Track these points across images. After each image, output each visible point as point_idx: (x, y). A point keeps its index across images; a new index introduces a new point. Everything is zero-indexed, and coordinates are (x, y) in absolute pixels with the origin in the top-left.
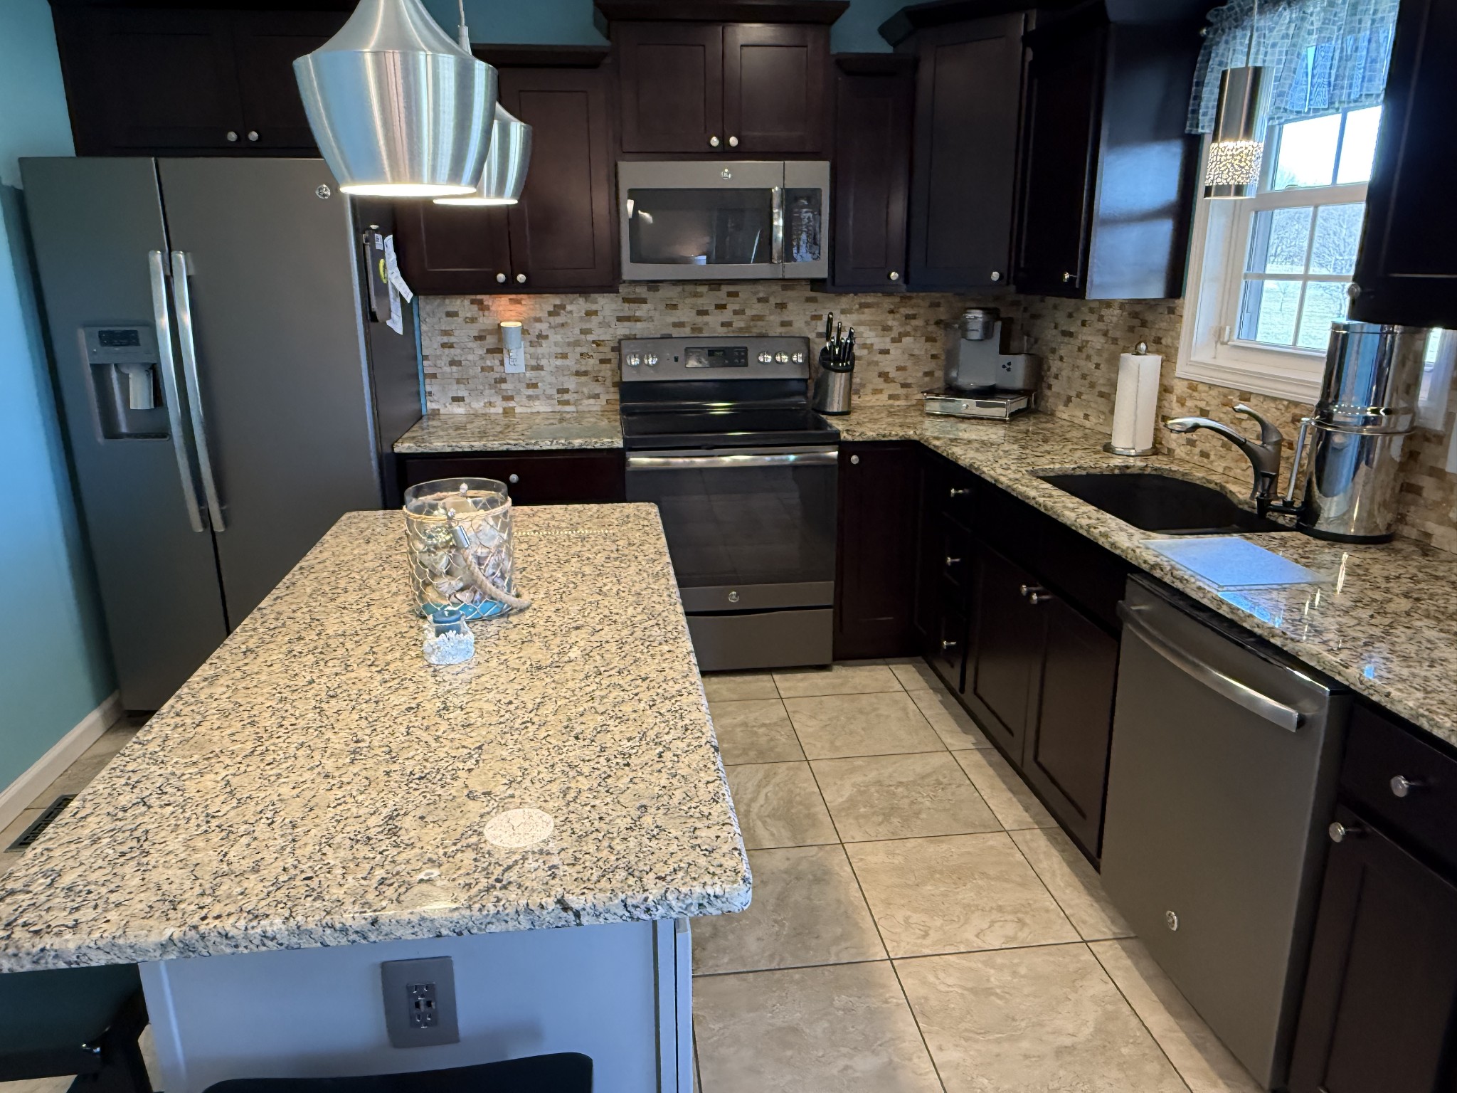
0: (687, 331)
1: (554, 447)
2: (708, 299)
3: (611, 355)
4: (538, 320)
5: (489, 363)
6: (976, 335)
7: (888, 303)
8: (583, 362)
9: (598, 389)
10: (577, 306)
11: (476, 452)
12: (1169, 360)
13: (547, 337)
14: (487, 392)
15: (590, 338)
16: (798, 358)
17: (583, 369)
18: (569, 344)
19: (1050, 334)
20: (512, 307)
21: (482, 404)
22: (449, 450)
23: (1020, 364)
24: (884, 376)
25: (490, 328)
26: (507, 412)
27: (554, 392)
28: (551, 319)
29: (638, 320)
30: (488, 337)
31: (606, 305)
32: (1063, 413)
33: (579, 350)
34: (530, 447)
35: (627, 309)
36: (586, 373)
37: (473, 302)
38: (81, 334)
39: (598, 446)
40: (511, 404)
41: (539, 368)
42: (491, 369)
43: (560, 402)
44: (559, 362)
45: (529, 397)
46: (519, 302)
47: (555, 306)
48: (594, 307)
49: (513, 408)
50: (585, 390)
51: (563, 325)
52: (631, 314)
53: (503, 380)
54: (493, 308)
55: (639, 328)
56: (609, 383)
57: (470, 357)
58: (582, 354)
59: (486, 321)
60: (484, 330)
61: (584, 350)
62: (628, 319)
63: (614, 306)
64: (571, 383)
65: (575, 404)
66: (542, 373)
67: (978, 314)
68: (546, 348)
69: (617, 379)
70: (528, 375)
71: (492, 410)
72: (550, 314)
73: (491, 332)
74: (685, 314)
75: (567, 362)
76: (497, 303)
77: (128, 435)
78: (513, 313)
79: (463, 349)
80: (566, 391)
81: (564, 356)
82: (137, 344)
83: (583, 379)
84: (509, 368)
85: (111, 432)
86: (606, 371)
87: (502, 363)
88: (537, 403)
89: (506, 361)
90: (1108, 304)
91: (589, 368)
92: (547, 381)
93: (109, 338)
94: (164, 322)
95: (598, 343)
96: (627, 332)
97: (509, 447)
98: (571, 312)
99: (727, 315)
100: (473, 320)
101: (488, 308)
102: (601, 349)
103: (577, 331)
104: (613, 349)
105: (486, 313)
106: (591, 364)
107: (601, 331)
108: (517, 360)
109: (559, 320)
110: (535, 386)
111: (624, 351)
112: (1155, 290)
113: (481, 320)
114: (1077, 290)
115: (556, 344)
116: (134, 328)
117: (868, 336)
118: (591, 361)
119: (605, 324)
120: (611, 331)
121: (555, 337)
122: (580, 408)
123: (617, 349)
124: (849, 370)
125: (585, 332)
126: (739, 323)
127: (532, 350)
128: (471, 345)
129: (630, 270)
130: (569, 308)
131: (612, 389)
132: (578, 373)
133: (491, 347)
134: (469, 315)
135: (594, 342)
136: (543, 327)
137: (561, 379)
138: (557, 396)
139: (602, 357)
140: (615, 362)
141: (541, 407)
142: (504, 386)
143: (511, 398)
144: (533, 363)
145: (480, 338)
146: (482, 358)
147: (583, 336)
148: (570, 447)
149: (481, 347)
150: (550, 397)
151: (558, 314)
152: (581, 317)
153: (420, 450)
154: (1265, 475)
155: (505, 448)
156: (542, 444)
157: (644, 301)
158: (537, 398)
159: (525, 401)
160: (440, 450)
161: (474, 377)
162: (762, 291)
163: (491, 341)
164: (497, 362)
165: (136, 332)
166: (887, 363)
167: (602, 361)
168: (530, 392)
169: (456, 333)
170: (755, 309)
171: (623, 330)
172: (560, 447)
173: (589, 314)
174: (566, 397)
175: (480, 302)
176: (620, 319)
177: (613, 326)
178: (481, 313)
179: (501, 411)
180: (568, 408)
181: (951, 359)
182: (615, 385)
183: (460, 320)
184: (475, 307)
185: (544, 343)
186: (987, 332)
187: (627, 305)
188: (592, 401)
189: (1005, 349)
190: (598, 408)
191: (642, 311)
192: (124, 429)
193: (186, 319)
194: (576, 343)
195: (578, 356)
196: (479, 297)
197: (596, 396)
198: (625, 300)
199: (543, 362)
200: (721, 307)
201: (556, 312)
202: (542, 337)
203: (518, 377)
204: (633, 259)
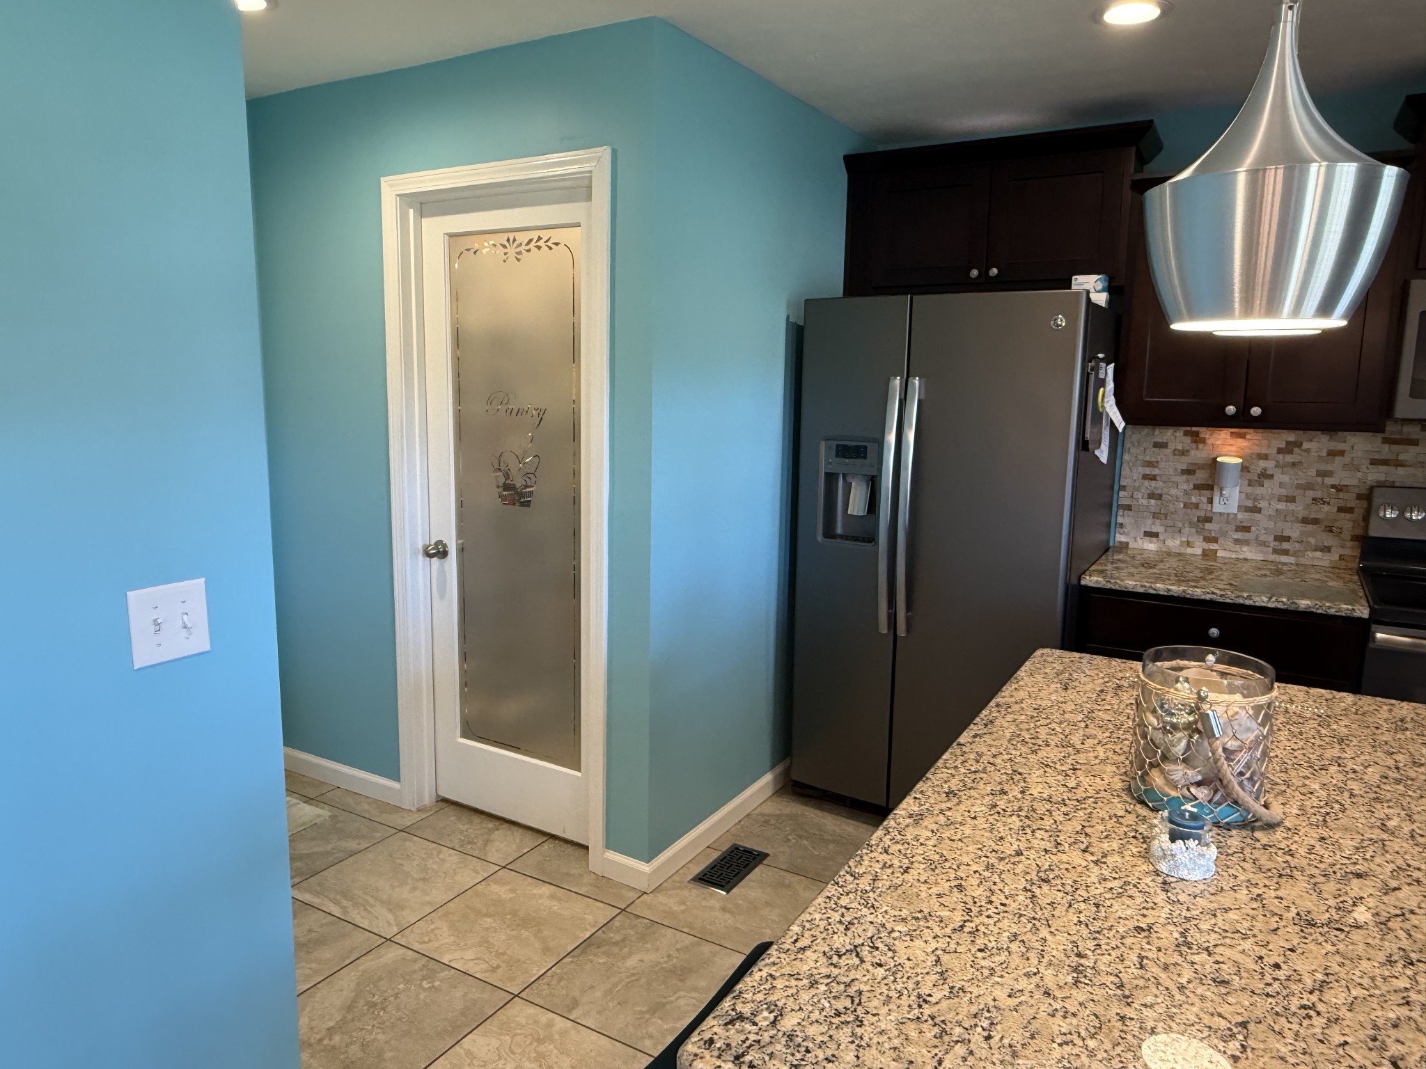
1: (1270, 605)
3: (1353, 503)
4: (1265, 457)
5: (1194, 500)
8: (1315, 508)
9: (1329, 540)
10: (1317, 444)
11: (1172, 597)
13: (1271, 476)
14: (1186, 530)
15: (1329, 481)
17: (1313, 516)
18: (1299, 487)
20: (1232, 441)
21: (1178, 542)
22: (1141, 590)
25: (1201, 462)
26: (1206, 554)
27: (1272, 538)
28: (1281, 456)
29: (1401, 464)
30: (1197, 471)
31: (1359, 445)
33: (1310, 494)
34: (1241, 601)
35: (1386, 451)
36: (1315, 521)
37: (1186, 434)
38: (823, 445)
39: (1332, 611)
40: (1213, 546)
41: (1258, 510)
42: (1197, 506)
43: (1275, 551)
44: (1282, 506)
45: (1237, 541)
46: (1243, 436)
47: (1288, 443)
48: (1341, 446)
49: (1216, 551)
50: (1313, 541)
51: (1294, 464)
52: (1392, 457)
53: (1209, 520)
54: (1209, 442)
55: (1400, 475)
56: (1347, 535)
57: (1173, 491)
58: (1314, 499)
59: (1199, 455)
60: (1194, 464)
61: (1319, 494)
62: (1385, 462)
63: (1369, 447)
64: (1294, 531)
65: (1295, 554)
66: (1258, 516)
68: (1269, 488)
69: (1359, 532)
70: (1240, 516)
71: (1189, 550)
72: (1280, 451)
73: (1201, 467)
75: (1291, 506)
76: (1215, 435)
77: (841, 537)
78: (1234, 448)
79: (1164, 482)
80: (1288, 539)
81: (1291, 499)
82: (865, 458)
83: (1310, 527)
84: (1218, 507)
85: (829, 533)
86: (1346, 523)
87: (1210, 501)
88: (1245, 549)
89: (1216, 499)
91: (1320, 516)
92: (1263, 525)
93: (845, 451)
94: (891, 438)
95: (1339, 488)
96: (1382, 478)
97: (1214, 597)
98: (1308, 451)
100: (1184, 453)
101: (1203, 441)
102: (1341, 495)
103: (1312, 472)
104: (1359, 497)
105: (1201, 446)
106: (1326, 511)
107: (1347, 474)
108: (1229, 500)
109: (1289, 458)
110: (1247, 529)
111: (1377, 500)
113: (1193, 452)
115: (1281, 485)
116: (864, 444)
118: (1326, 508)
119: (1353, 467)
120: (1359, 475)
121: (1281, 477)
122: (1303, 561)
123: (1368, 496)
125: (1322, 474)
127: (1249, 490)
128: (1177, 479)
129: (1407, 406)
130: (1306, 445)
131: (1349, 544)
132: (1305, 521)
133: (1199, 482)
134: (1180, 447)
135: (1333, 486)
136: (1269, 465)
137: (1281, 525)
138: (1273, 544)
139: (1342, 503)
140: (1359, 513)
141: (1248, 552)
142: (1207, 526)
143: (1215, 540)
144: (1249, 504)
145: (1188, 472)
146: (1186, 493)
147: (1319, 479)
148: (1292, 608)
149: (1188, 481)
150: (1264, 544)
151: (1291, 452)
152: (1320, 457)
153: (1108, 586)
155: (1208, 597)
156: (1256, 599)
157: (1415, 443)
158: (1247, 542)
159: (1230, 545)
160: (1130, 589)
161: (1176, 512)
163: (1201, 476)
164: (1204, 500)
165: (865, 447)
167: (1340, 510)
168: (1238, 535)
169: (1162, 465)
171: (1376, 475)
172: (1280, 606)
173: (1332, 453)
174: (1285, 545)
175: (1197, 434)
176: (1374, 462)
177: (1364, 468)
178: (1194, 445)
179: (1199, 551)
180: (1284, 559)
182: (1355, 538)
183: (1168, 451)
184: (1188, 440)
185: (1267, 483)
187: (1386, 447)
188: (1318, 554)
190: (1327, 564)
191: (1408, 454)
192: (839, 531)
193: (910, 436)
194: (1309, 486)
195: (1309, 501)
196: (1194, 429)
197: (1327, 549)
198: (1386, 441)
199: (1263, 504)
201: (1288, 449)
202: (1265, 476)
203: (1227, 517)
204: (1414, 394)
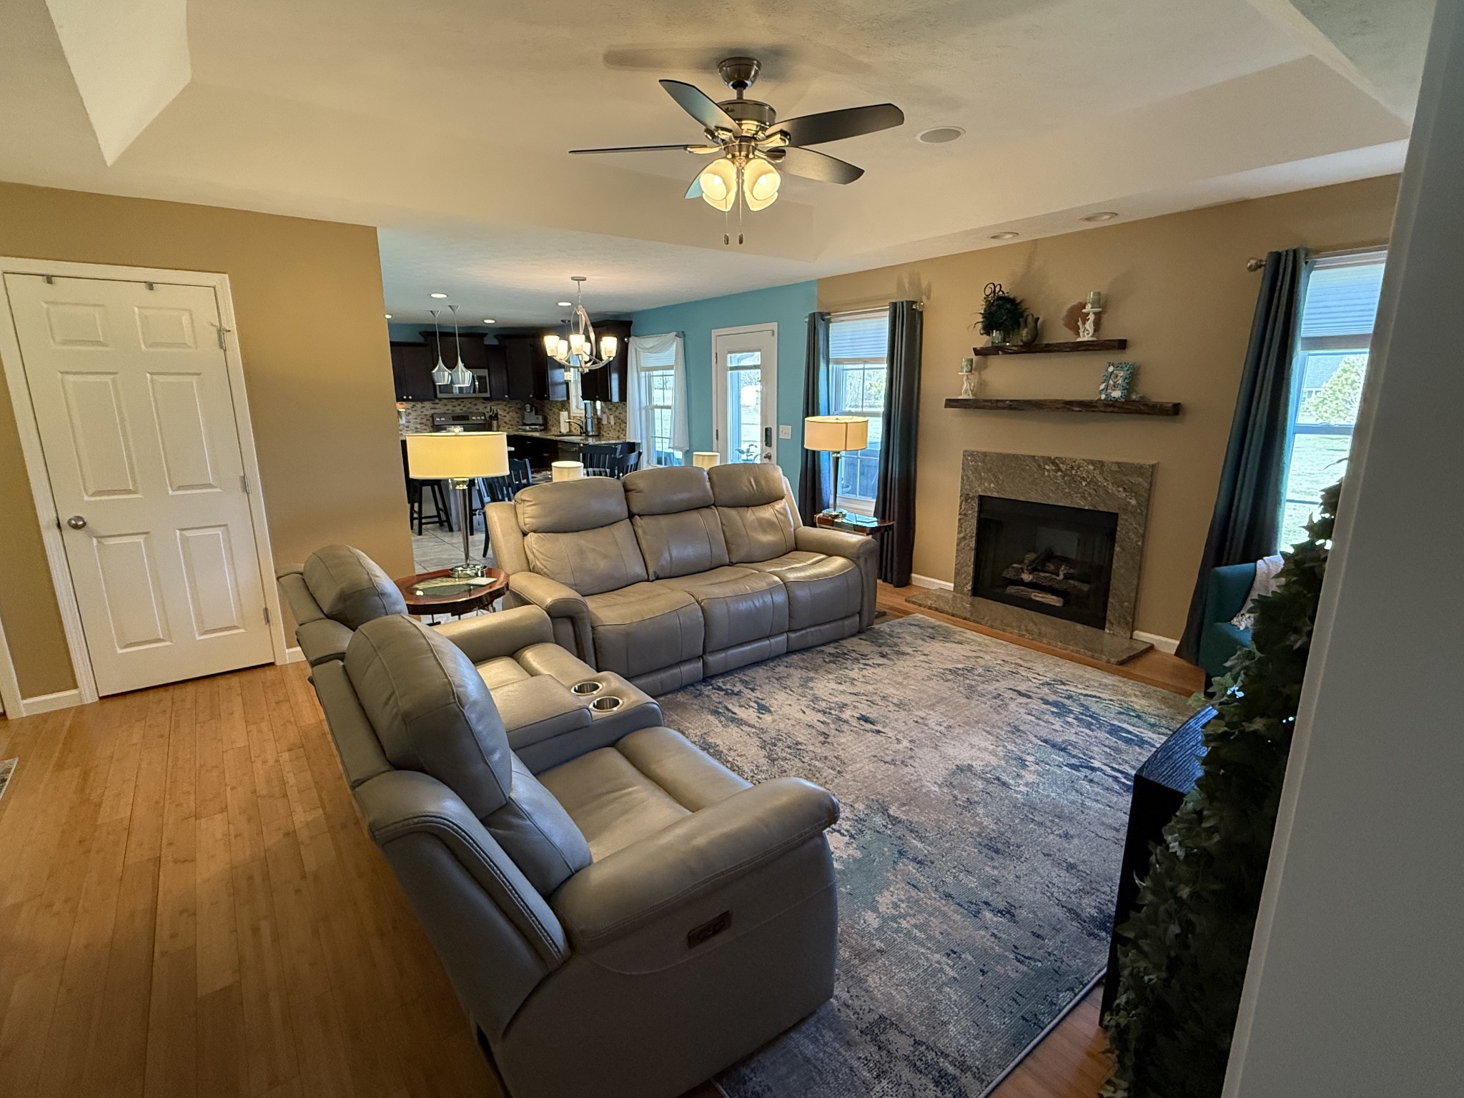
0: (450, 412)
2: (455, 403)
3: (429, 418)
4: (409, 409)
6: (529, 410)
7: (504, 403)
8: (422, 420)
9: (426, 427)
10: (419, 405)
12: (569, 413)
13: (411, 414)
15: (423, 414)
16: (483, 418)
17: (422, 422)
18: (417, 415)
19: (547, 410)
23: (540, 417)
24: (505, 423)
28: (412, 409)
29: (436, 409)
31: (428, 405)
32: (553, 429)
33: (420, 417)
46: (403, 404)
48: (424, 405)
50: (423, 428)
52: (434, 407)
55: (436, 411)
56: (429, 426)
61: (422, 416)
63: (430, 405)
64: (419, 426)
66: (410, 423)
67: (528, 405)
68: (411, 417)
69: (432, 425)
70: (406, 424)
72: (412, 407)
74: (450, 407)
75: (417, 420)
78: (401, 407)
83: (422, 425)
84: (401, 422)
86: (428, 423)
90: (557, 402)
92: (412, 426)
95: (426, 415)
96: (434, 412)
98: (417, 407)
99: (461, 407)
102: (427, 417)
103: (419, 412)
106: (424, 420)
107: (426, 412)
108: (403, 420)
109: (414, 409)
110: (408, 427)
112: (565, 399)
114: (548, 398)
117: (500, 412)
119: (427, 410)
120: (429, 412)
121: (413, 414)
123: (432, 416)
124: (497, 420)
126: (464, 409)
127: (407, 417)
129: (439, 395)
132: (420, 424)
136: (410, 411)
137: (415, 425)
138: (415, 430)
140: (431, 420)
144: (407, 421)
147: (421, 413)
152: (420, 408)
154: (581, 427)
157: (438, 404)
162: (470, 400)
166: (506, 419)
167: (427, 420)
170: (469, 405)
171: (432, 411)
173: (423, 407)
174: (417, 430)
176: (431, 409)
181: (523, 417)
186: (531, 410)
188: (425, 431)
189: (536, 414)
191: (437, 406)
194: (419, 415)
195: (420, 419)
198: (433, 403)
199: (410, 420)
200: (459, 405)
201: (414, 406)
202: (409, 414)
203: (403, 425)
204: (440, 392)
